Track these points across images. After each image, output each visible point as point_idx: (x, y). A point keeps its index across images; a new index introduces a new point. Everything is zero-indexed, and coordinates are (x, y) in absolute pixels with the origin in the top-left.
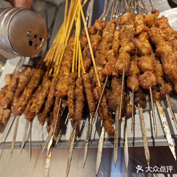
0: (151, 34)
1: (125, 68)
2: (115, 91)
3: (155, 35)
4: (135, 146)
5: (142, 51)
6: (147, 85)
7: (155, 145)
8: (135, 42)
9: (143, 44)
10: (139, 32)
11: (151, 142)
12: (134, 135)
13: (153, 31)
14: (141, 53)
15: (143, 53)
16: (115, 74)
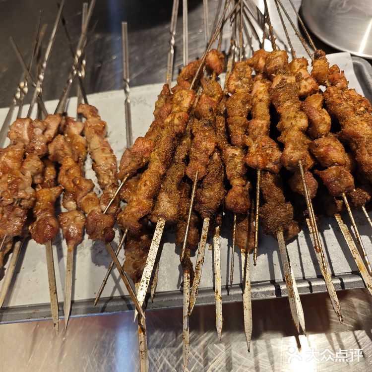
0: (330, 100)
1: (301, 160)
2: (270, 198)
3: (338, 101)
4: (313, 292)
5: (319, 129)
6: (338, 190)
7: (344, 288)
8: (310, 113)
9: (323, 116)
10: (305, 92)
11: (338, 284)
12: (303, 274)
13: (334, 95)
14: (316, 131)
15: (319, 132)
16: (272, 166)
